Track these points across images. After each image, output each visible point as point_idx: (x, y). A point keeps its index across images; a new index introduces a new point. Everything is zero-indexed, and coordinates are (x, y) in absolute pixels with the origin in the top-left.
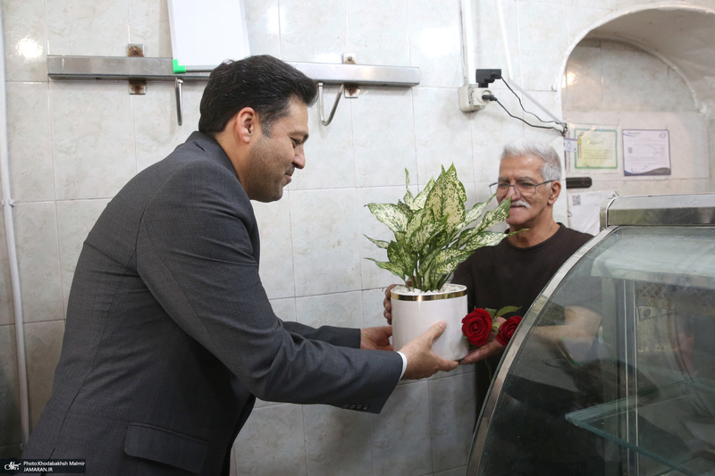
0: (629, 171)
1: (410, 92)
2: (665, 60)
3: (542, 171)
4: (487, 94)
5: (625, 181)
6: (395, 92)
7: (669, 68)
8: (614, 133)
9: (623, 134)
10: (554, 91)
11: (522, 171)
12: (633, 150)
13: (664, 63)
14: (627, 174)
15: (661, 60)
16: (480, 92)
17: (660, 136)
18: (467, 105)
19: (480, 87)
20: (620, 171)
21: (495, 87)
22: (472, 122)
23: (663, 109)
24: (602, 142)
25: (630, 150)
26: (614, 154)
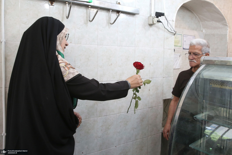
0: (184, 48)
1: (135, 16)
2: (195, 14)
3: (202, 50)
4: (158, 20)
5: (183, 51)
6: (131, 16)
7: (196, 17)
8: (181, 35)
9: (184, 36)
10: (173, 21)
11: (195, 50)
12: (186, 41)
13: (195, 15)
14: (184, 49)
15: (194, 14)
16: (156, 19)
17: (193, 38)
18: (151, 23)
19: (156, 17)
20: (182, 48)
21: (161, 18)
22: (151, 28)
23: (193, 29)
24: (178, 38)
25: (185, 41)
26: (181, 42)
